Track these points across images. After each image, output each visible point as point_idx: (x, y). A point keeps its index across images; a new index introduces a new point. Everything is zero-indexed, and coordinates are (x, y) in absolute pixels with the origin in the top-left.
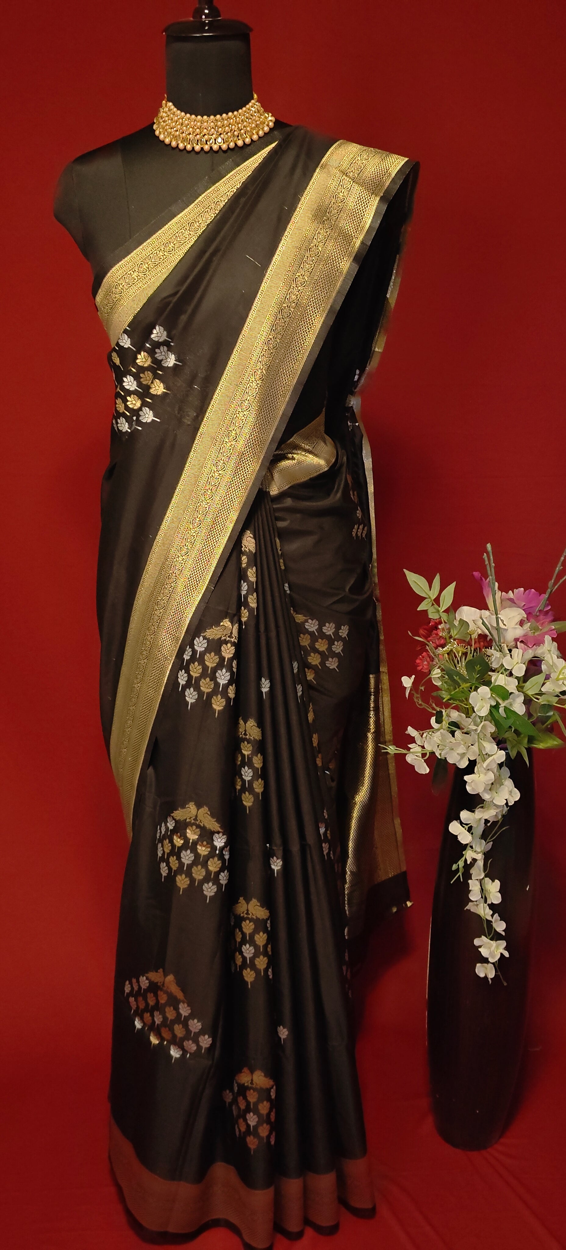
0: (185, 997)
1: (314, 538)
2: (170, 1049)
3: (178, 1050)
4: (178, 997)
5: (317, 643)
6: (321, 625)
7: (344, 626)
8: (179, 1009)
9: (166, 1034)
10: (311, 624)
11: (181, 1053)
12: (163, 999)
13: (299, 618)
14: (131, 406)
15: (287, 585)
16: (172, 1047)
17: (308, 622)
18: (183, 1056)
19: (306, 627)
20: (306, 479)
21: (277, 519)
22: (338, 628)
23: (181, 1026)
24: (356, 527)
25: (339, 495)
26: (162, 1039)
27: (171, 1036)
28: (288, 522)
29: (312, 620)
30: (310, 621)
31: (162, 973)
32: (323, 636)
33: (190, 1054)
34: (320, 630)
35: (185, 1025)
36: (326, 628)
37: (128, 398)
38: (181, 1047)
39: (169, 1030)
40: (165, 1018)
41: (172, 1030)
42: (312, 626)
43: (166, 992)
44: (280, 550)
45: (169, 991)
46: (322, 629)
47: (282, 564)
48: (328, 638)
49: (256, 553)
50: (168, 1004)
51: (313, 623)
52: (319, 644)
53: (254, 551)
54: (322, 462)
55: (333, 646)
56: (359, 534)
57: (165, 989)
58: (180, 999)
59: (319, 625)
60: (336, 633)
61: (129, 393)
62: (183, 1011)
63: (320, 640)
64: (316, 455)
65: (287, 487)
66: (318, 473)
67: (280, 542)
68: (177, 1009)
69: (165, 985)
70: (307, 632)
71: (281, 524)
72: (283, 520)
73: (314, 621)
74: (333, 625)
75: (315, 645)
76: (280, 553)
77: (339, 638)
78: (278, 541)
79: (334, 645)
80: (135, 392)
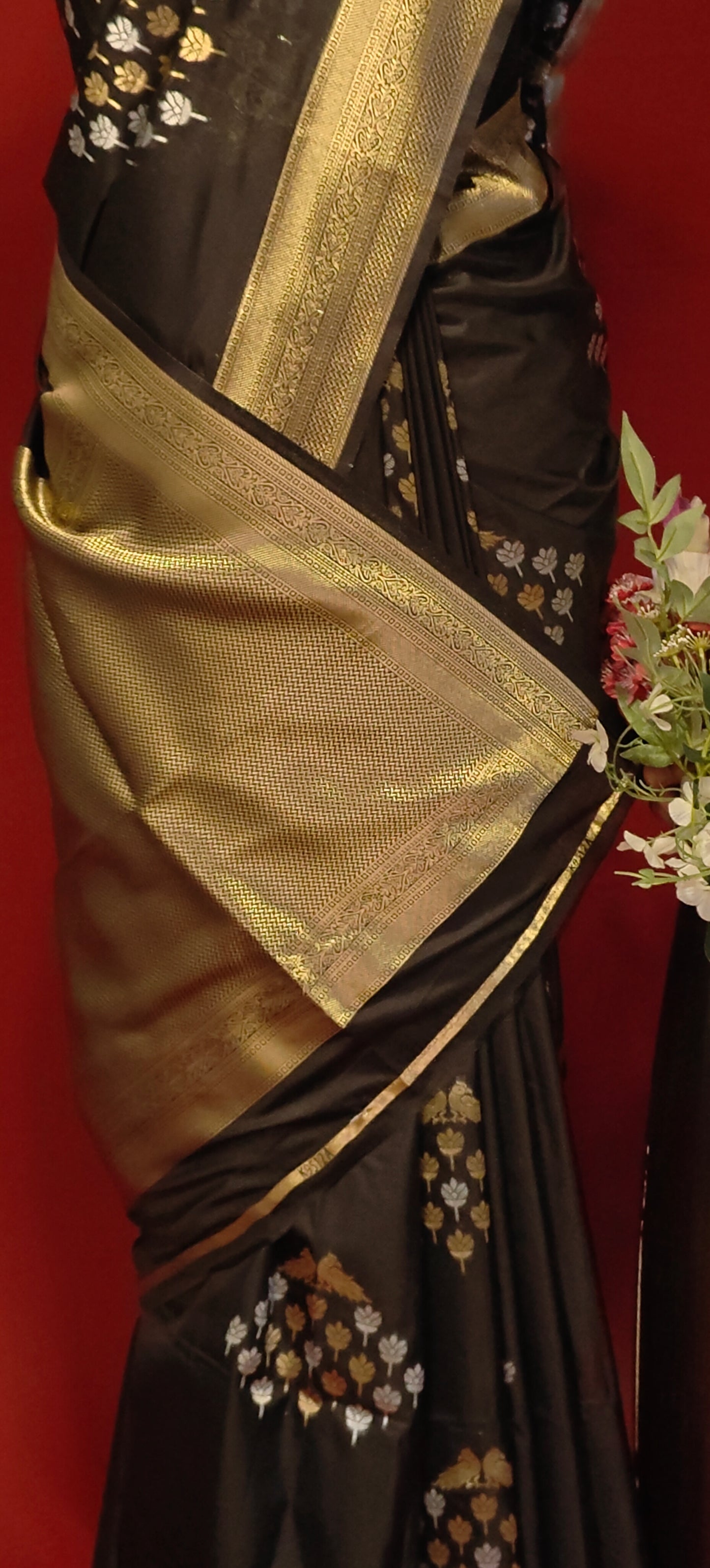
0: (366, 1292)
1: (516, 360)
2: (344, 1417)
3: (364, 1412)
4: (351, 1297)
5: (520, 595)
6: (531, 553)
7: (575, 555)
8: (354, 1321)
9: (332, 1384)
10: (509, 552)
11: (369, 1419)
12: (319, 1308)
13: (487, 538)
14: (123, 88)
15: (461, 463)
16: (349, 1412)
17: (503, 548)
18: (376, 1423)
19: (499, 557)
20: (499, 230)
21: (442, 319)
22: (563, 559)
23: (363, 1358)
24: (594, 337)
25: (562, 266)
26: (325, 1397)
27: (344, 1386)
28: (465, 324)
29: (512, 543)
30: (507, 544)
31: (310, 1258)
32: (533, 576)
33: (390, 1416)
34: (527, 564)
35: (373, 1353)
36: (541, 560)
37: (118, 70)
38: (369, 1406)
39: (340, 1374)
40: (327, 1352)
41: (345, 1373)
42: (512, 555)
43: (324, 1295)
44: (449, 387)
45: (329, 1289)
46: (531, 562)
47: (451, 418)
48: (544, 581)
49: (404, 390)
50: (331, 1316)
51: (513, 549)
52: (526, 596)
53: (401, 388)
54: (527, 194)
55: (554, 601)
56: (597, 355)
57: (319, 1287)
58: (354, 1301)
59: (526, 553)
60: (559, 571)
61: (119, 57)
62: (365, 1324)
63: (527, 587)
64: (514, 178)
65: (462, 248)
66: (522, 218)
67: (448, 369)
68: (350, 1323)
69: (320, 1279)
70: (500, 569)
71: (450, 331)
72: (455, 321)
73: (516, 545)
74: (552, 552)
75: (516, 598)
76: (447, 392)
77: (563, 580)
78: (442, 367)
79: (556, 597)
80: (135, 56)
